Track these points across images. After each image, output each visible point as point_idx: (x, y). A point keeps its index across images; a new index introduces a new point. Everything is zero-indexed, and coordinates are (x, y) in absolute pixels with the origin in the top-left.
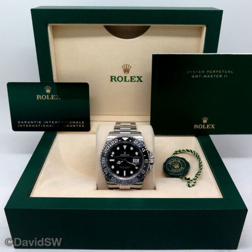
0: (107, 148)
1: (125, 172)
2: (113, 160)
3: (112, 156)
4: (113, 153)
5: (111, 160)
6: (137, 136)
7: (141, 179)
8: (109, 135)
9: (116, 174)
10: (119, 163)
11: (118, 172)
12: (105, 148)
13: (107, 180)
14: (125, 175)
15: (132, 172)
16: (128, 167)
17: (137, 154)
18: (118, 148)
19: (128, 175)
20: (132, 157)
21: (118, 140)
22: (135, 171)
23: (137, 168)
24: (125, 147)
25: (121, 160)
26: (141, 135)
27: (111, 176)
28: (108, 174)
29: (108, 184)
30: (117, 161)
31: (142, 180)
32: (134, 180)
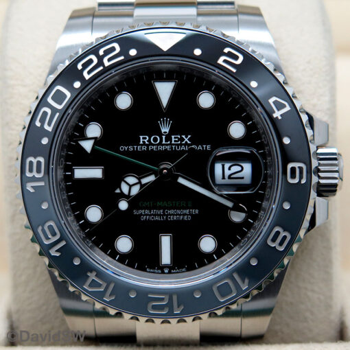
0: (59, 97)
1: (166, 242)
2: (96, 173)
3: (87, 146)
4: (94, 130)
5: (81, 173)
6: (238, 25)
7: (263, 282)
8: (68, 28)
9: (114, 254)
10: (131, 185)
11: (124, 244)
12: (42, 102)
13: (61, 289)
14: (166, 258)
15: (208, 244)
16: (185, 214)
17: (237, 130)
18: (124, 101)
19: (188, 258)
20: (207, 154)
21: (124, 51)
22: (229, 238)
23: (237, 217)
24: (165, 90)
25: (140, 173)
26: (263, 25)
27: (86, 268)
28: (68, 253)
29: (69, 312)
30: (121, 179)
31: (272, 288)
32: (225, 290)
